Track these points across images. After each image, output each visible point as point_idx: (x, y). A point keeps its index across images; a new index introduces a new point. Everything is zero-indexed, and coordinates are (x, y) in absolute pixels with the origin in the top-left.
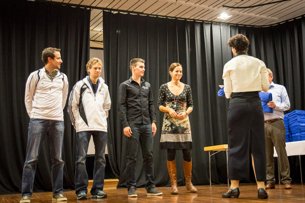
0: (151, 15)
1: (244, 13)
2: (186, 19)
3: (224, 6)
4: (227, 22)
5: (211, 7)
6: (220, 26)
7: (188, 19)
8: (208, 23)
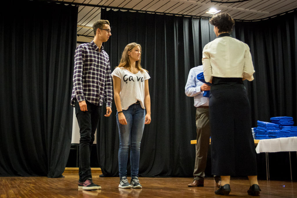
0: (140, 11)
2: (174, 14)
3: (212, 1)
5: (199, 2)
7: (177, 14)
8: (196, 19)
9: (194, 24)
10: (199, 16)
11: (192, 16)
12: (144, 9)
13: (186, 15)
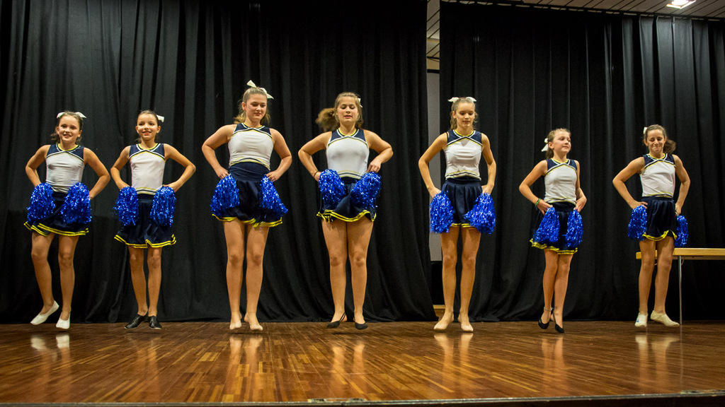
0: (538, 5)
2: (604, 11)
4: (685, 14)
6: (672, 21)
7: (609, 10)
8: (648, 18)
9: (643, 28)
10: (654, 13)
11: (638, 13)
13: (628, 12)
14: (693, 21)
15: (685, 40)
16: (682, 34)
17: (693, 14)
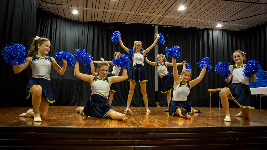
0: (183, 27)
1: (230, 24)
2: (200, 28)
3: (219, 21)
4: (221, 29)
5: (212, 22)
6: (217, 31)
7: (201, 28)
9: (210, 33)
10: (212, 29)
11: (208, 29)
12: (184, 26)
13: (206, 28)
14: (222, 31)
15: (220, 36)
16: (220, 34)
17: (223, 29)
